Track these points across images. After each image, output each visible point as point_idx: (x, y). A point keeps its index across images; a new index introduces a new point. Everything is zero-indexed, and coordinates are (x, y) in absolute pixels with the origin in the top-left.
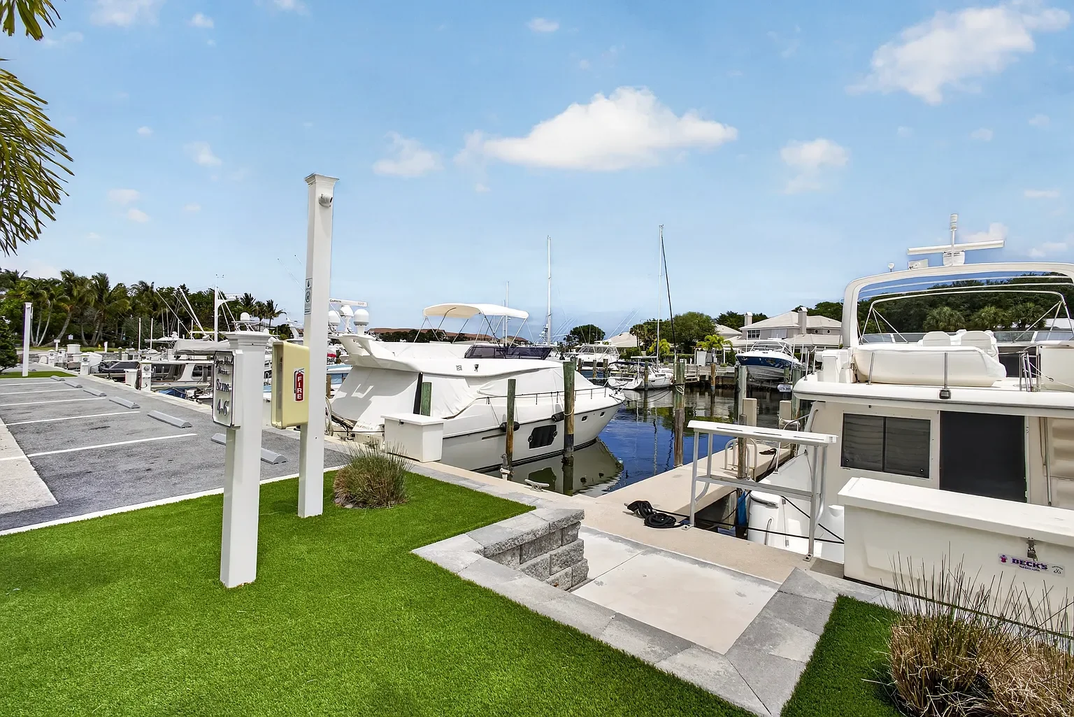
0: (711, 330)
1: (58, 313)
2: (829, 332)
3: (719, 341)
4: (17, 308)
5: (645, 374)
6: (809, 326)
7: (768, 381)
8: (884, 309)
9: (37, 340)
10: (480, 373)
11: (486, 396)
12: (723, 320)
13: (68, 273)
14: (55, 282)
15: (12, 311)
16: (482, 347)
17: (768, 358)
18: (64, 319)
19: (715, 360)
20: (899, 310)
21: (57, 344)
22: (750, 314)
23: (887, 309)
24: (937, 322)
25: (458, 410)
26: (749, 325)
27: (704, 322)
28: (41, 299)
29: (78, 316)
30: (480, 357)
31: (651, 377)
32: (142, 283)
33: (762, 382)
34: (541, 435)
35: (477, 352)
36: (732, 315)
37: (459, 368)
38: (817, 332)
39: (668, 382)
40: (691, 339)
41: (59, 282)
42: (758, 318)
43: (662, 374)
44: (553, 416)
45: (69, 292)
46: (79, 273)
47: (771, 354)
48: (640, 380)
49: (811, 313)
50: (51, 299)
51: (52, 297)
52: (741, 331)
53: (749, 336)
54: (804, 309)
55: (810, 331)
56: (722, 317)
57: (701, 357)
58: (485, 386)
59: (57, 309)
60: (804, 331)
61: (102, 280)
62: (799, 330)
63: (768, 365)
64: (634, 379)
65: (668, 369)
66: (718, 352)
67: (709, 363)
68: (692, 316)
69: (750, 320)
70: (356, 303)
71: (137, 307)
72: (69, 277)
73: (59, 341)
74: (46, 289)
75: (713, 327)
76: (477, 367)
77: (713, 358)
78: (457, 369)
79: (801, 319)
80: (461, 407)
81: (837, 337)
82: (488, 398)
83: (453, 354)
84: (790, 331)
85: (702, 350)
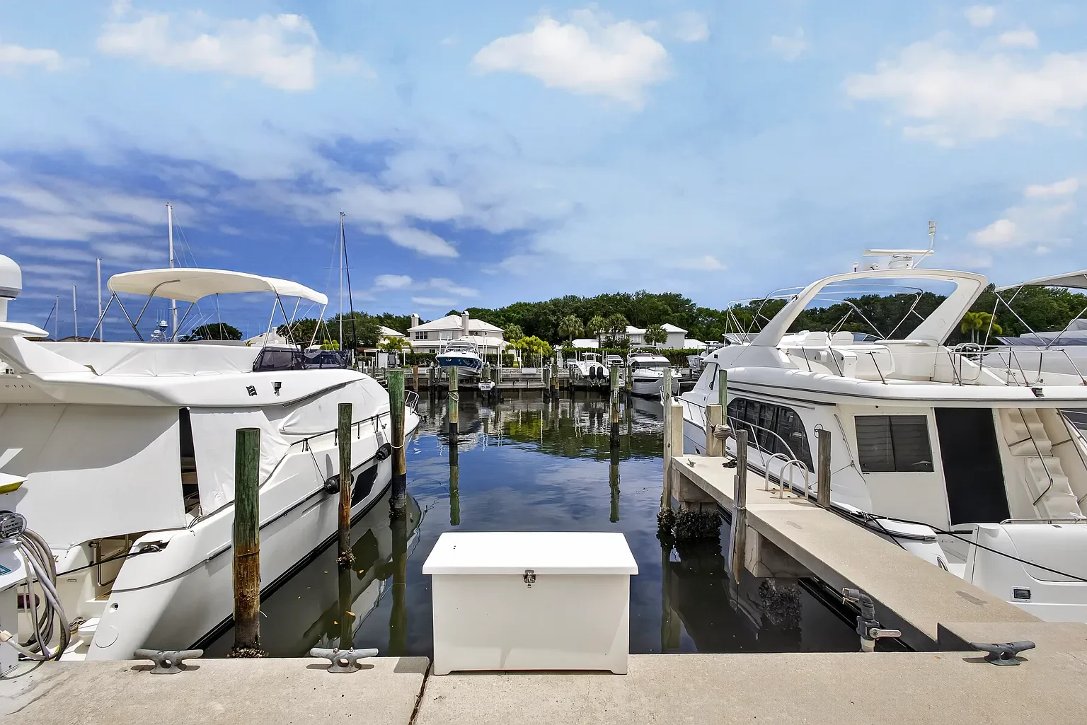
0: (378, 332)
3: (399, 342)
6: (470, 328)
8: (520, 316)
11: (302, 437)
12: (380, 321)
19: (398, 362)
24: (567, 327)
26: (417, 327)
27: (369, 322)
37: (252, 391)
38: (477, 334)
44: (379, 452)
47: (469, 355)
49: (470, 317)
52: (410, 333)
53: (417, 338)
55: (471, 333)
56: (379, 318)
57: (383, 359)
58: (290, 419)
60: (467, 333)
62: (463, 331)
63: (463, 364)
66: (398, 353)
67: (392, 366)
75: (378, 328)
76: (278, 386)
77: (395, 359)
78: (249, 392)
79: (464, 322)
80: (268, 464)
81: (493, 339)
82: (306, 440)
83: (231, 364)
84: (455, 333)
85: (381, 352)
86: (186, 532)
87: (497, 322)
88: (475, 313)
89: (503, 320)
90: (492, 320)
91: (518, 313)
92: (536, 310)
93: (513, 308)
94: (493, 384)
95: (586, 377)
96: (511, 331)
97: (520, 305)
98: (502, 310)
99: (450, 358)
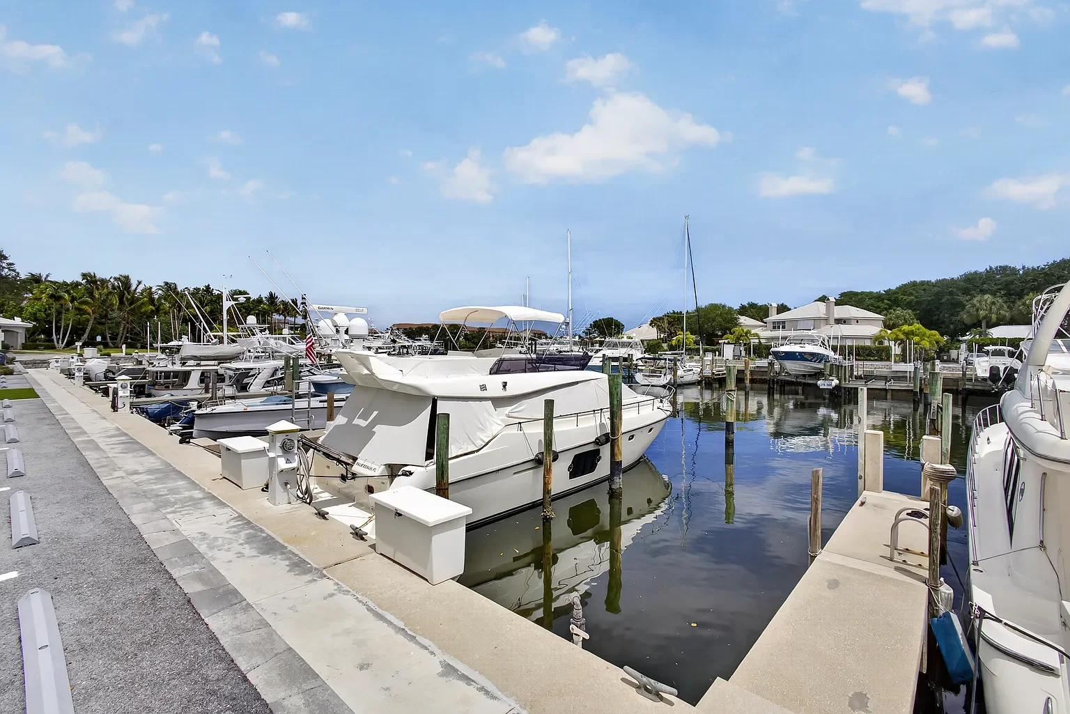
0: (735, 323)
1: (81, 315)
2: (857, 322)
3: (746, 333)
4: (40, 311)
5: (674, 370)
6: (836, 316)
7: (804, 376)
8: (912, 297)
9: (60, 343)
10: (510, 391)
11: (518, 421)
12: (744, 311)
13: (89, 275)
14: (77, 284)
15: (35, 314)
16: (511, 360)
17: (805, 353)
18: (88, 320)
19: (743, 353)
20: (930, 298)
21: (78, 347)
22: (775, 305)
23: (916, 297)
24: (977, 310)
25: (484, 441)
26: (774, 317)
27: (727, 313)
28: (62, 302)
29: (103, 318)
30: (508, 371)
31: (680, 373)
32: (167, 284)
33: (797, 378)
34: (583, 462)
35: (504, 366)
36: (752, 306)
37: (483, 388)
38: (845, 322)
39: (696, 378)
40: (713, 331)
41: (81, 284)
42: (782, 309)
43: (690, 369)
44: (597, 439)
45: (91, 295)
46: (101, 274)
47: (809, 348)
48: (669, 377)
49: (838, 303)
50: (72, 302)
51: (73, 299)
52: (766, 323)
53: (774, 328)
54: (832, 299)
55: (839, 321)
56: (743, 307)
57: (728, 351)
58: (516, 408)
59: (80, 311)
60: (832, 321)
61: (126, 281)
62: (826, 320)
63: (806, 360)
64: (663, 375)
65: (694, 364)
66: (745, 345)
67: (737, 357)
68: (714, 307)
69: (775, 311)
70: (352, 310)
71: (161, 308)
72: (90, 279)
73: (81, 344)
74: (67, 292)
75: (736, 319)
76: (505, 385)
77: (741, 351)
78: (481, 389)
79: (828, 309)
80: (486, 437)
81: (867, 327)
82: (520, 423)
83: (474, 369)
84: (817, 322)
85: (729, 343)
86: (424, 469)
87: (879, 307)
88: (848, 298)
89: (888, 304)
90: (872, 305)
91: (911, 294)
92: (936, 289)
93: (904, 289)
94: (835, 382)
95: (984, 379)
96: (898, 317)
97: (914, 284)
98: (888, 292)
99: (784, 352)
